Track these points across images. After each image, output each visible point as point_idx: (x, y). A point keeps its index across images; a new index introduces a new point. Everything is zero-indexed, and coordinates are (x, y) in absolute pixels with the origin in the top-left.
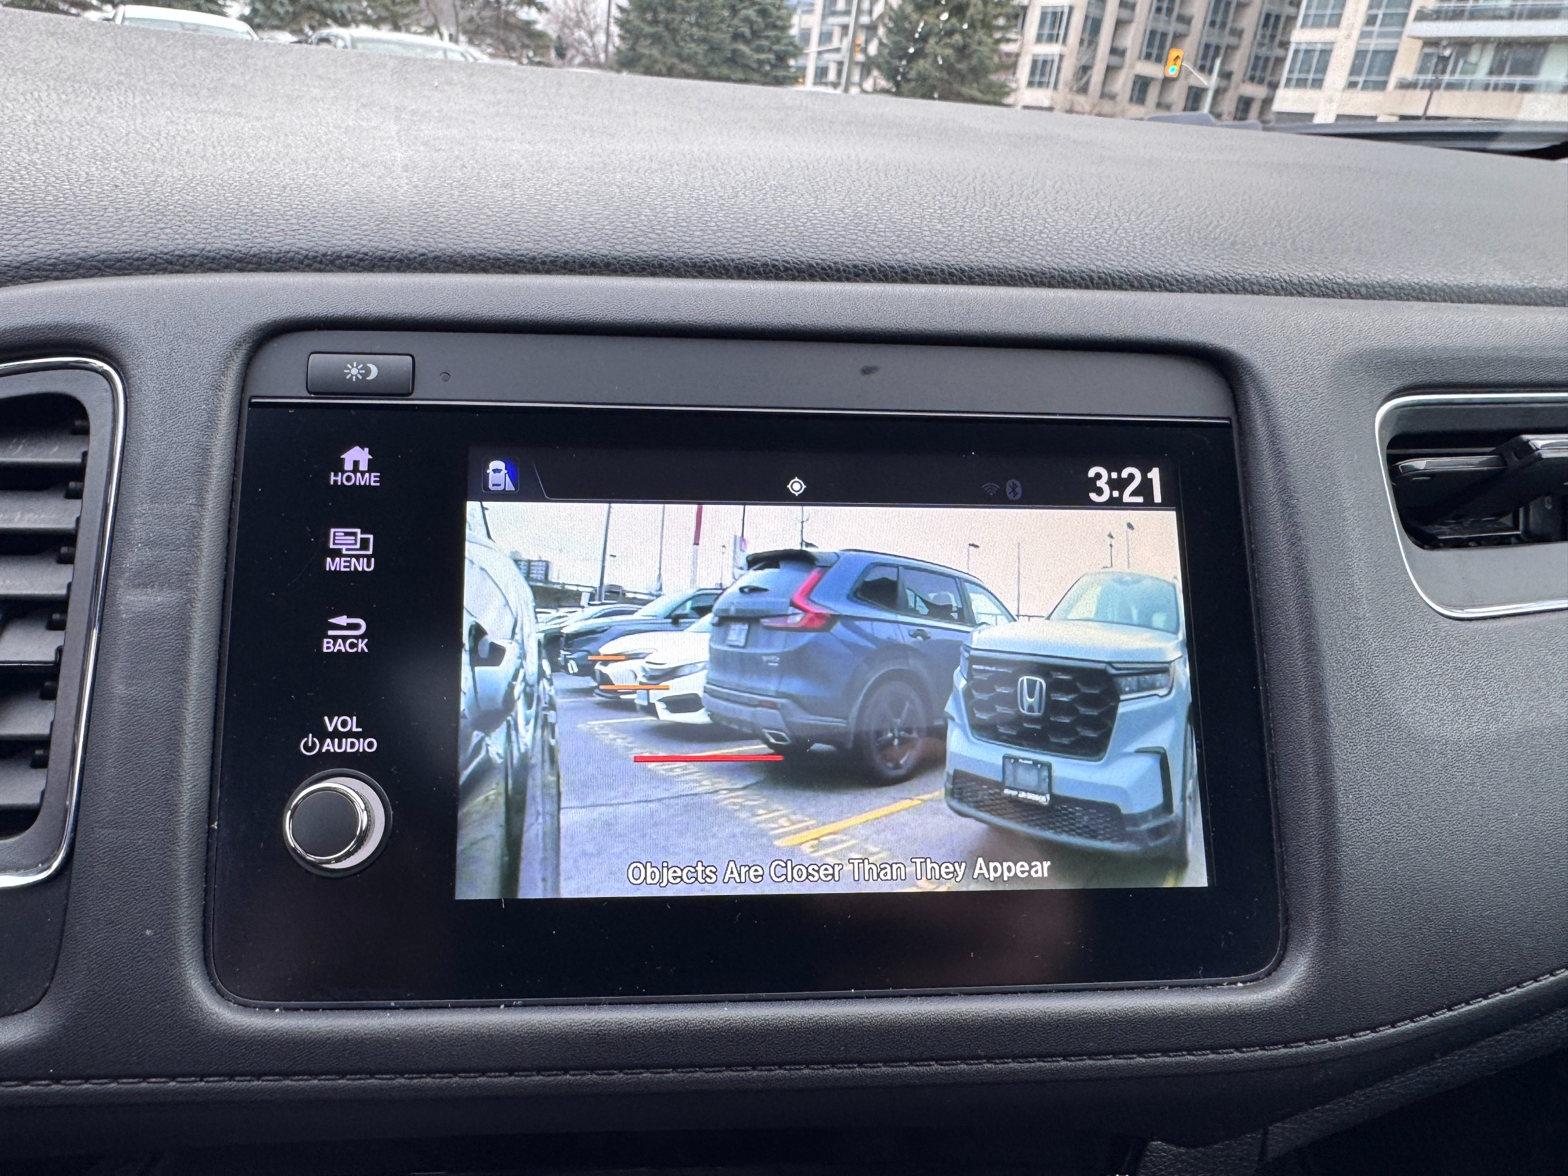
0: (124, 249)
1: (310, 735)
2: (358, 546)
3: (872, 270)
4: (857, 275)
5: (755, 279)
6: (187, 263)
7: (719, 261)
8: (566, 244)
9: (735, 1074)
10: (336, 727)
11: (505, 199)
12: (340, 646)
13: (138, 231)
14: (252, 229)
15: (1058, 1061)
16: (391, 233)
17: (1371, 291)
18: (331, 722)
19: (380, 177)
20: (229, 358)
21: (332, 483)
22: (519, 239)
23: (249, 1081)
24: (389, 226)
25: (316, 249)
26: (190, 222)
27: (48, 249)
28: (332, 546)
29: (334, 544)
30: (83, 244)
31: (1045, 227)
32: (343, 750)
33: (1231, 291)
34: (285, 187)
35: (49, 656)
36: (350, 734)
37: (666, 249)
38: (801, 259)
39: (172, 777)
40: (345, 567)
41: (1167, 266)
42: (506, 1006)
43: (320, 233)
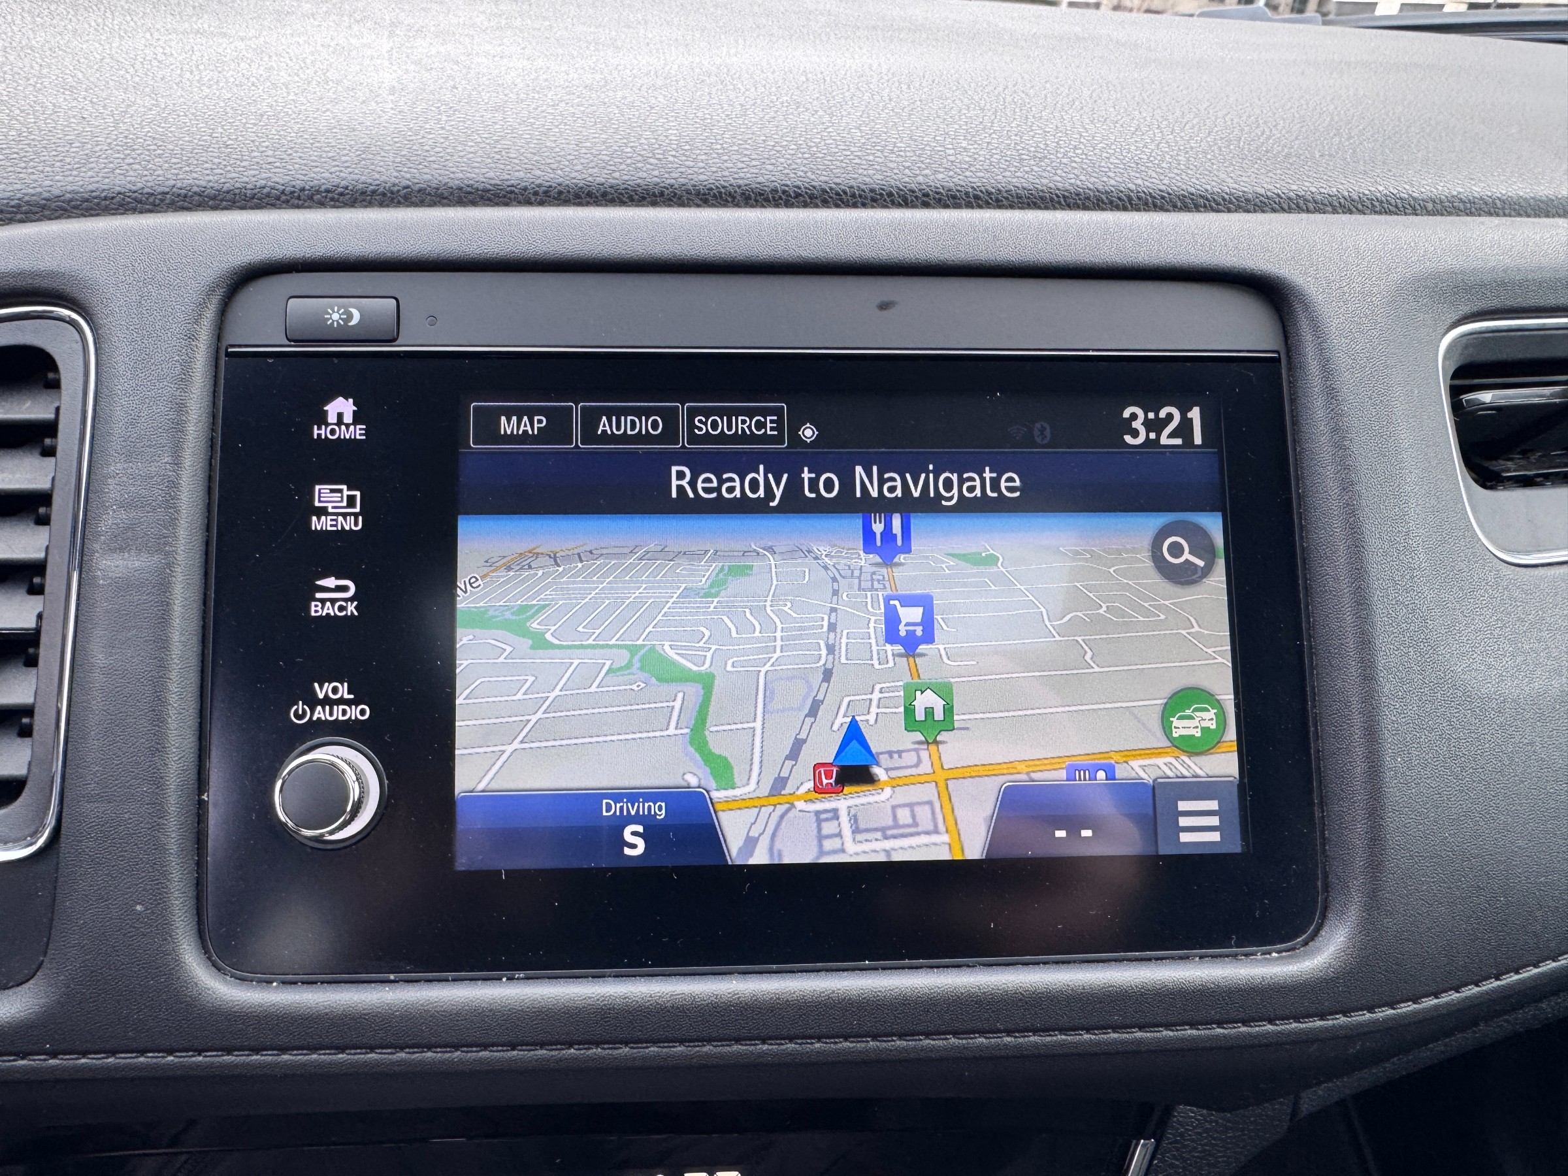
0: (91, 187)
1: (301, 702)
2: (345, 504)
3: (890, 194)
4: (874, 200)
5: (763, 206)
6: (157, 202)
7: (724, 187)
8: (559, 172)
9: (745, 1048)
10: (326, 695)
11: (495, 123)
12: (329, 610)
13: (105, 168)
14: (225, 163)
15: (1081, 1035)
16: (373, 164)
17: (1439, 207)
18: (321, 688)
19: (364, 102)
20: (202, 305)
21: (315, 437)
22: (509, 167)
23: (248, 1055)
24: (370, 156)
25: (294, 183)
26: (160, 156)
27: (11, 188)
28: (317, 504)
29: (320, 501)
30: (48, 183)
31: (1080, 142)
32: (334, 718)
33: (1283, 210)
34: (262, 115)
35: (30, 623)
36: (341, 701)
37: (667, 176)
38: (814, 183)
39: (157, 749)
40: (331, 526)
41: (1214, 183)
42: (508, 979)
43: (297, 166)
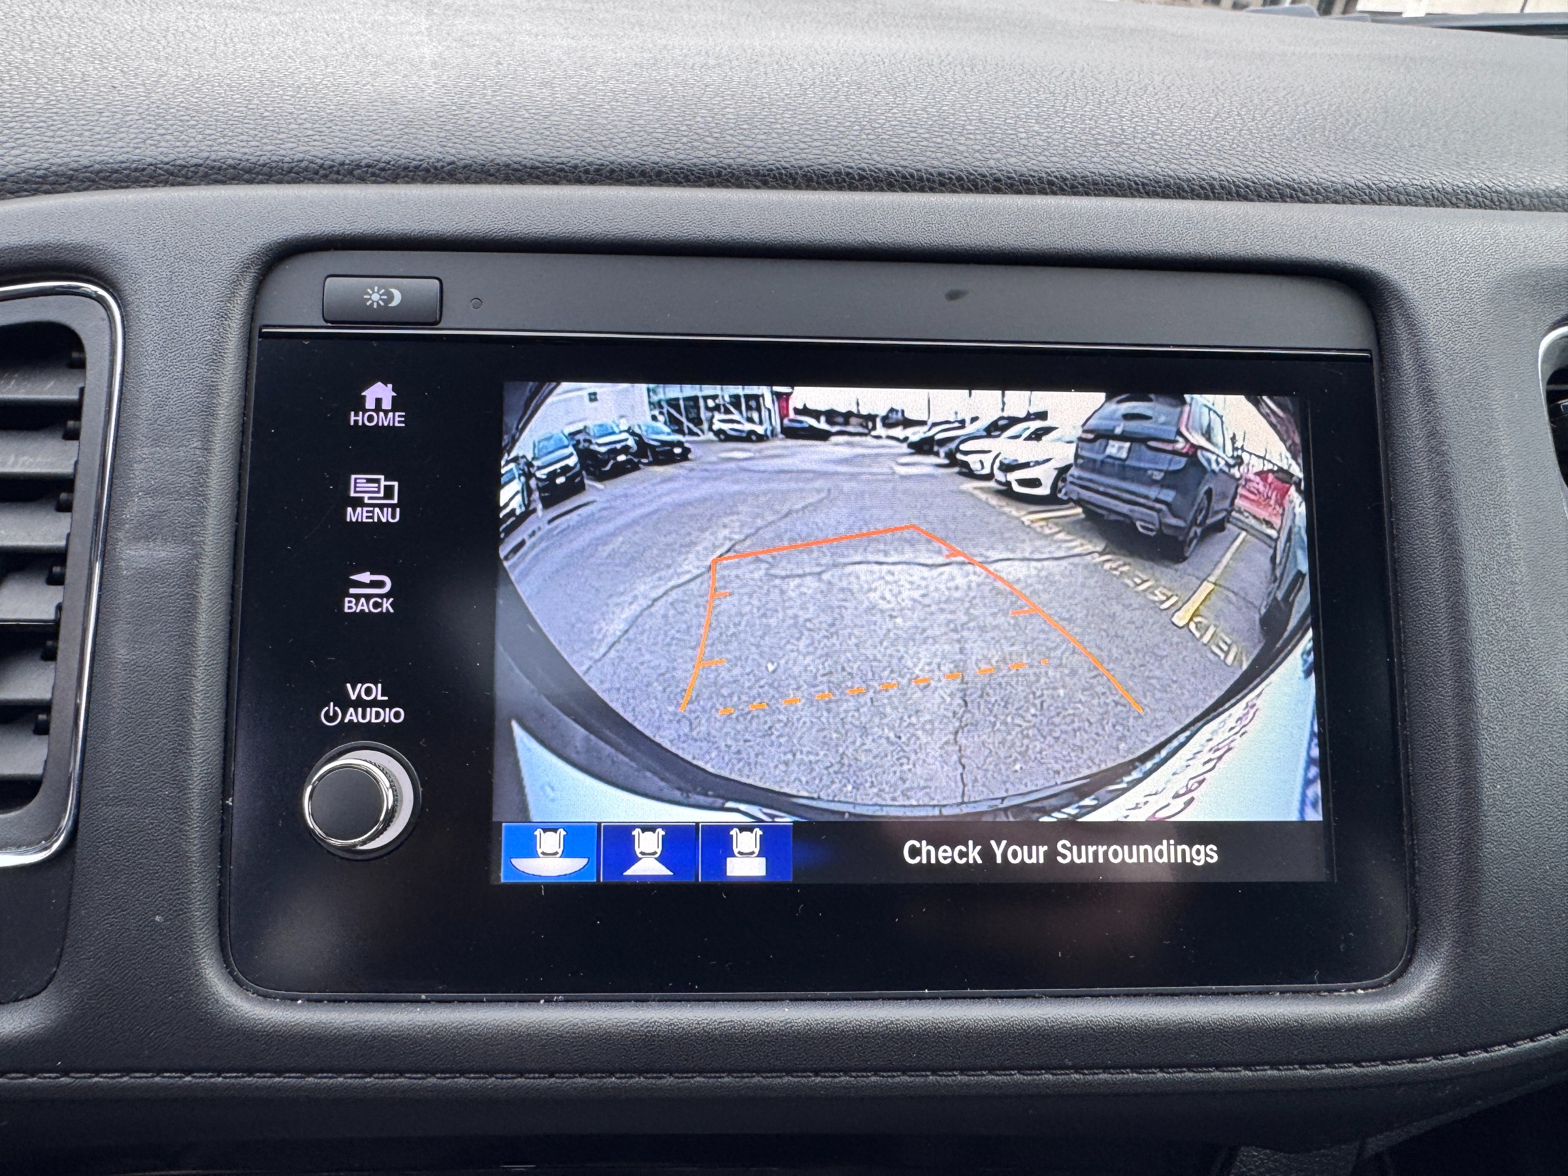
0: (120, 158)
1: (332, 704)
2: (382, 495)
3: (960, 179)
4: (942, 184)
5: (826, 189)
6: (190, 174)
7: (785, 168)
8: (612, 150)
9: (796, 1080)
10: (359, 695)
11: (544, 99)
12: (363, 606)
13: (135, 138)
14: (261, 135)
15: (1154, 1073)
16: (416, 138)
17: (1536, 201)
18: (354, 689)
19: (405, 76)
20: (236, 283)
21: (352, 423)
22: (558, 144)
23: (270, 1077)
24: (413, 131)
25: (333, 157)
26: (193, 127)
27: (37, 158)
28: (352, 494)
29: (356, 492)
30: (75, 153)
31: (1158, 128)
32: (367, 720)
33: (1374, 202)
34: (299, 87)
35: (48, 614)
36: (375, 703)
37: (724, 155)
38: (879, 166)
39: (180, 751)
40: (368, 517)
41: (1301, 173)
42: (545, 1001)
43: (337, 140)
